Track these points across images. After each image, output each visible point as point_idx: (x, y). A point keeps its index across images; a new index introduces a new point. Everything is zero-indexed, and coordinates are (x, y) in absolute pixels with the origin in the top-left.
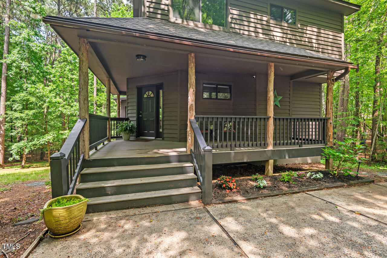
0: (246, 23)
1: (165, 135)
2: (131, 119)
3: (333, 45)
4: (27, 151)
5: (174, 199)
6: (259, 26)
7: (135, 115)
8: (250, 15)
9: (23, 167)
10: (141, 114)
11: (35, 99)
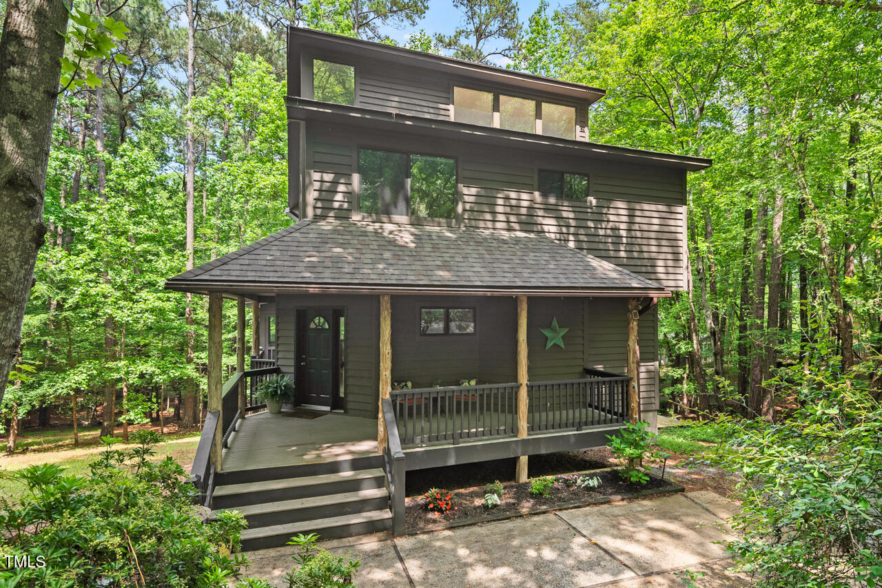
0: (488, 217)
1: (350, 406)
2: (283, 369)
3: (660, 236)
4: (22, 411)
5: (353, 530)
6: (513, 218)
7: (292, 362)
8: (496, 201)
9: (10, 450)
10: (303, 360)
11: (45, 287)
